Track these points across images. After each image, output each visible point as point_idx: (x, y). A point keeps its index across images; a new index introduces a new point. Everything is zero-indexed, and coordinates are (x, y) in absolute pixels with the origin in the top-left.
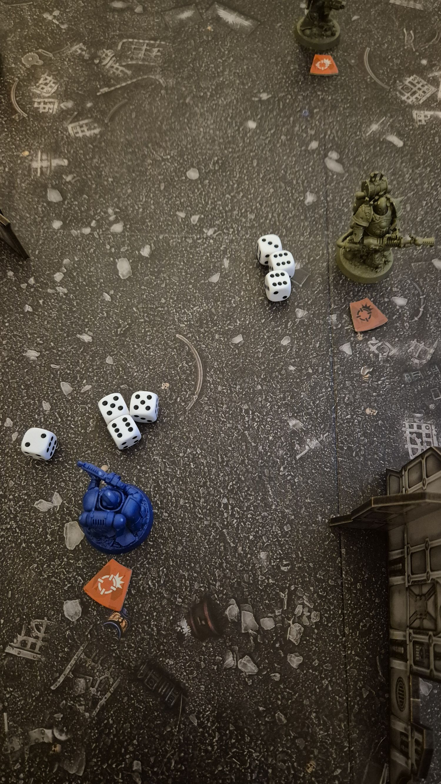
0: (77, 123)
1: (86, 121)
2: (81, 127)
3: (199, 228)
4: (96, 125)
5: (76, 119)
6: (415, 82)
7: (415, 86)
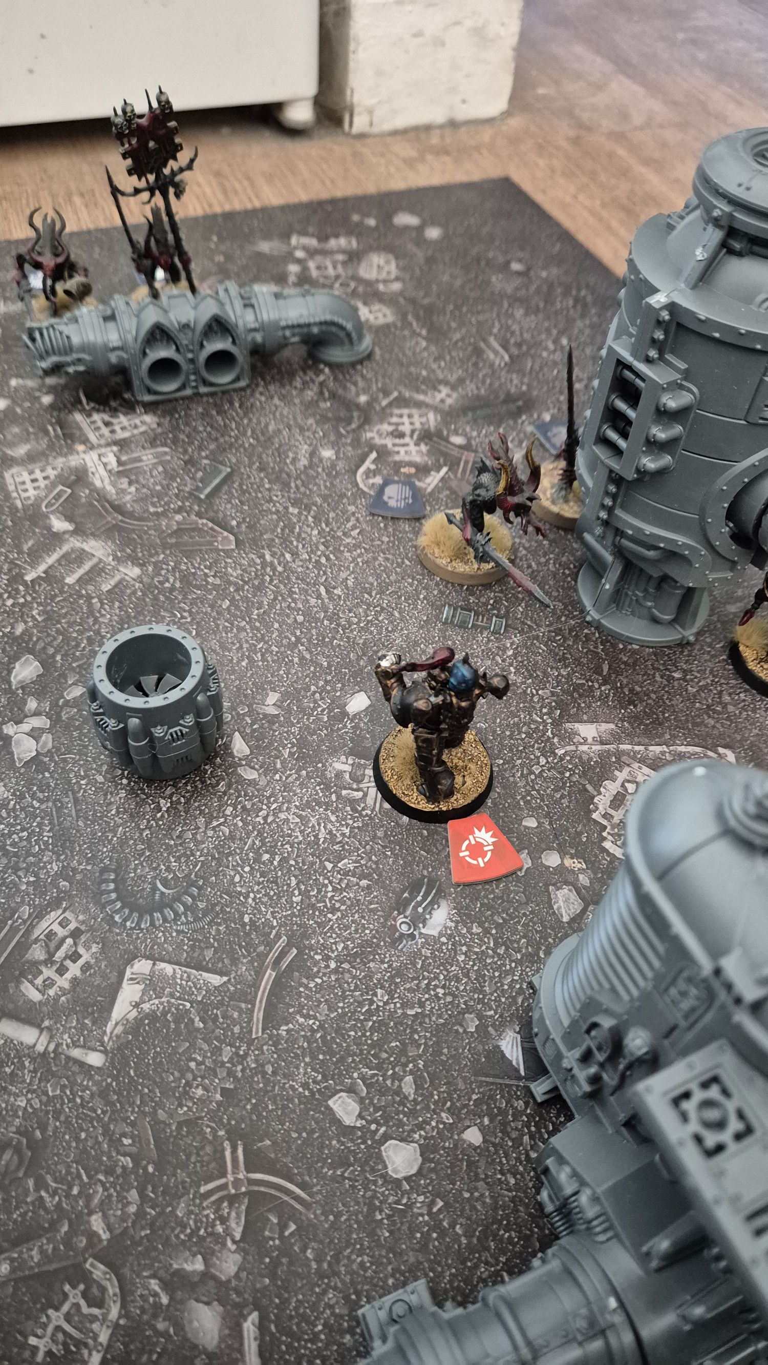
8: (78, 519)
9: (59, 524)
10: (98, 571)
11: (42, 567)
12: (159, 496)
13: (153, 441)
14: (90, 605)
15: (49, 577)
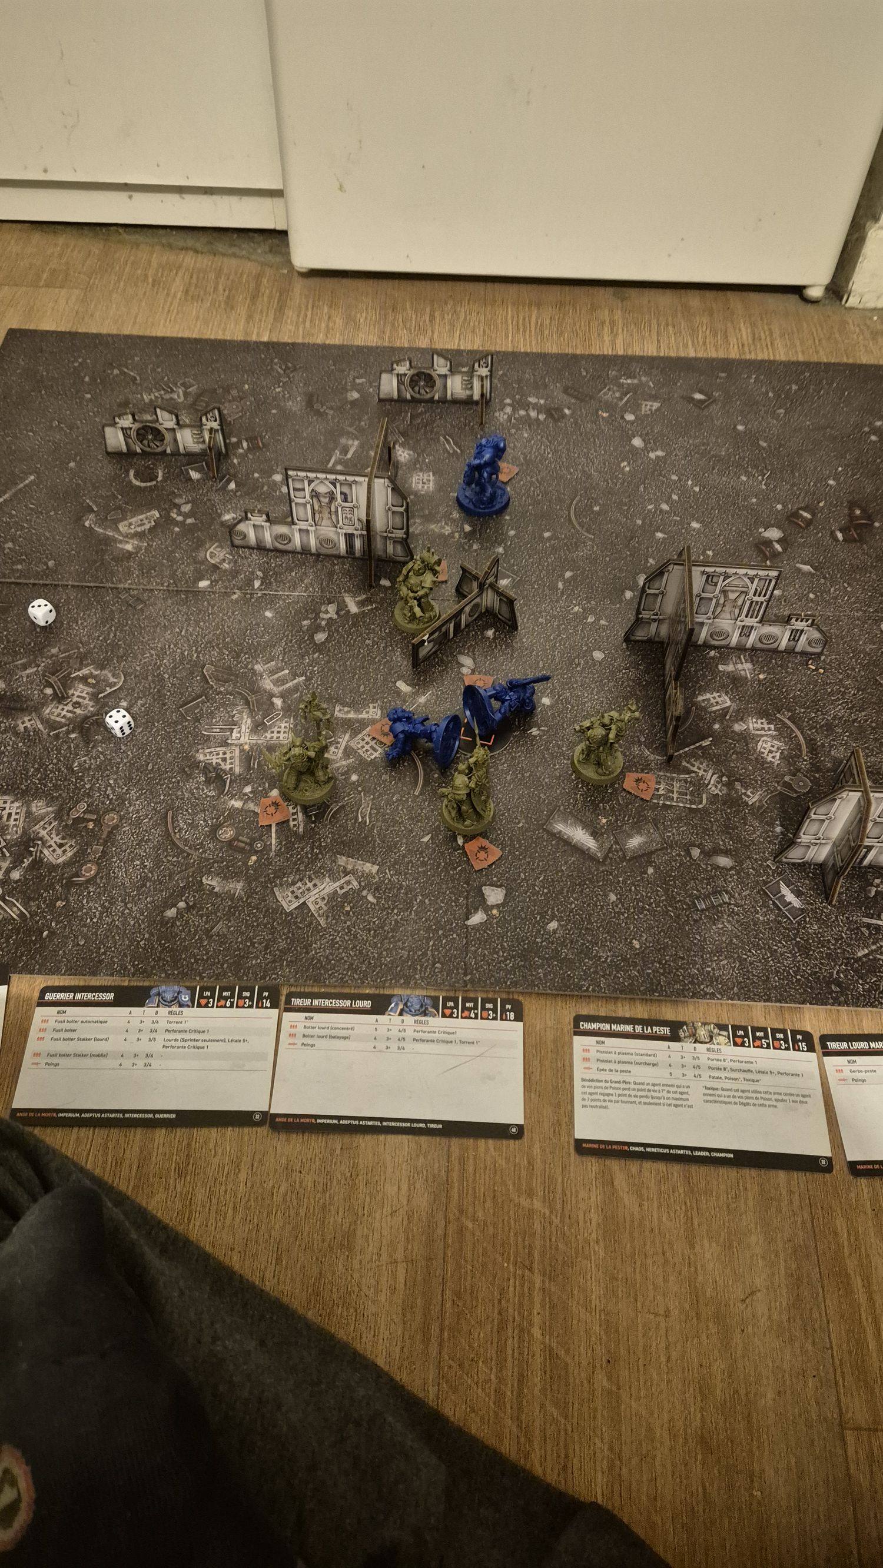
0: (723, 706)
1: (715, 708)
2: (717, 703)
3: (586, 612)
4: (703, 705)
5: (725, 711)
6: (371, 751)
7: (372, 747)
8: (268, 702)
9: (278, 702)
10: (272, 672)
11: (295, 681)
12: (224, 705)
13: (207, 740)
14: (283, 658)
15: (294, 675)
